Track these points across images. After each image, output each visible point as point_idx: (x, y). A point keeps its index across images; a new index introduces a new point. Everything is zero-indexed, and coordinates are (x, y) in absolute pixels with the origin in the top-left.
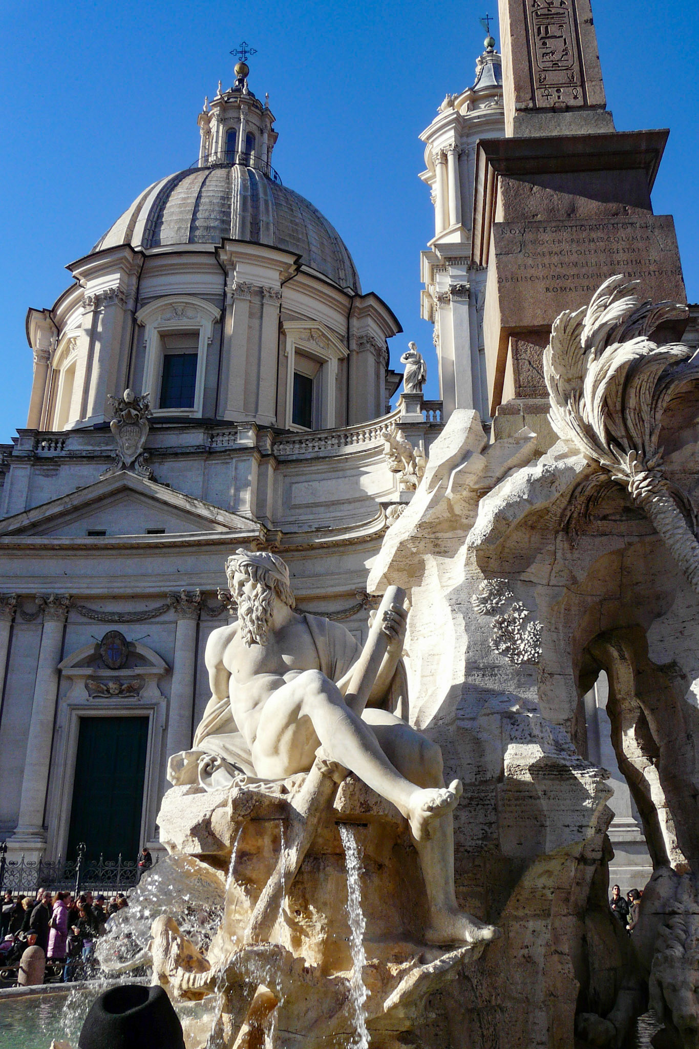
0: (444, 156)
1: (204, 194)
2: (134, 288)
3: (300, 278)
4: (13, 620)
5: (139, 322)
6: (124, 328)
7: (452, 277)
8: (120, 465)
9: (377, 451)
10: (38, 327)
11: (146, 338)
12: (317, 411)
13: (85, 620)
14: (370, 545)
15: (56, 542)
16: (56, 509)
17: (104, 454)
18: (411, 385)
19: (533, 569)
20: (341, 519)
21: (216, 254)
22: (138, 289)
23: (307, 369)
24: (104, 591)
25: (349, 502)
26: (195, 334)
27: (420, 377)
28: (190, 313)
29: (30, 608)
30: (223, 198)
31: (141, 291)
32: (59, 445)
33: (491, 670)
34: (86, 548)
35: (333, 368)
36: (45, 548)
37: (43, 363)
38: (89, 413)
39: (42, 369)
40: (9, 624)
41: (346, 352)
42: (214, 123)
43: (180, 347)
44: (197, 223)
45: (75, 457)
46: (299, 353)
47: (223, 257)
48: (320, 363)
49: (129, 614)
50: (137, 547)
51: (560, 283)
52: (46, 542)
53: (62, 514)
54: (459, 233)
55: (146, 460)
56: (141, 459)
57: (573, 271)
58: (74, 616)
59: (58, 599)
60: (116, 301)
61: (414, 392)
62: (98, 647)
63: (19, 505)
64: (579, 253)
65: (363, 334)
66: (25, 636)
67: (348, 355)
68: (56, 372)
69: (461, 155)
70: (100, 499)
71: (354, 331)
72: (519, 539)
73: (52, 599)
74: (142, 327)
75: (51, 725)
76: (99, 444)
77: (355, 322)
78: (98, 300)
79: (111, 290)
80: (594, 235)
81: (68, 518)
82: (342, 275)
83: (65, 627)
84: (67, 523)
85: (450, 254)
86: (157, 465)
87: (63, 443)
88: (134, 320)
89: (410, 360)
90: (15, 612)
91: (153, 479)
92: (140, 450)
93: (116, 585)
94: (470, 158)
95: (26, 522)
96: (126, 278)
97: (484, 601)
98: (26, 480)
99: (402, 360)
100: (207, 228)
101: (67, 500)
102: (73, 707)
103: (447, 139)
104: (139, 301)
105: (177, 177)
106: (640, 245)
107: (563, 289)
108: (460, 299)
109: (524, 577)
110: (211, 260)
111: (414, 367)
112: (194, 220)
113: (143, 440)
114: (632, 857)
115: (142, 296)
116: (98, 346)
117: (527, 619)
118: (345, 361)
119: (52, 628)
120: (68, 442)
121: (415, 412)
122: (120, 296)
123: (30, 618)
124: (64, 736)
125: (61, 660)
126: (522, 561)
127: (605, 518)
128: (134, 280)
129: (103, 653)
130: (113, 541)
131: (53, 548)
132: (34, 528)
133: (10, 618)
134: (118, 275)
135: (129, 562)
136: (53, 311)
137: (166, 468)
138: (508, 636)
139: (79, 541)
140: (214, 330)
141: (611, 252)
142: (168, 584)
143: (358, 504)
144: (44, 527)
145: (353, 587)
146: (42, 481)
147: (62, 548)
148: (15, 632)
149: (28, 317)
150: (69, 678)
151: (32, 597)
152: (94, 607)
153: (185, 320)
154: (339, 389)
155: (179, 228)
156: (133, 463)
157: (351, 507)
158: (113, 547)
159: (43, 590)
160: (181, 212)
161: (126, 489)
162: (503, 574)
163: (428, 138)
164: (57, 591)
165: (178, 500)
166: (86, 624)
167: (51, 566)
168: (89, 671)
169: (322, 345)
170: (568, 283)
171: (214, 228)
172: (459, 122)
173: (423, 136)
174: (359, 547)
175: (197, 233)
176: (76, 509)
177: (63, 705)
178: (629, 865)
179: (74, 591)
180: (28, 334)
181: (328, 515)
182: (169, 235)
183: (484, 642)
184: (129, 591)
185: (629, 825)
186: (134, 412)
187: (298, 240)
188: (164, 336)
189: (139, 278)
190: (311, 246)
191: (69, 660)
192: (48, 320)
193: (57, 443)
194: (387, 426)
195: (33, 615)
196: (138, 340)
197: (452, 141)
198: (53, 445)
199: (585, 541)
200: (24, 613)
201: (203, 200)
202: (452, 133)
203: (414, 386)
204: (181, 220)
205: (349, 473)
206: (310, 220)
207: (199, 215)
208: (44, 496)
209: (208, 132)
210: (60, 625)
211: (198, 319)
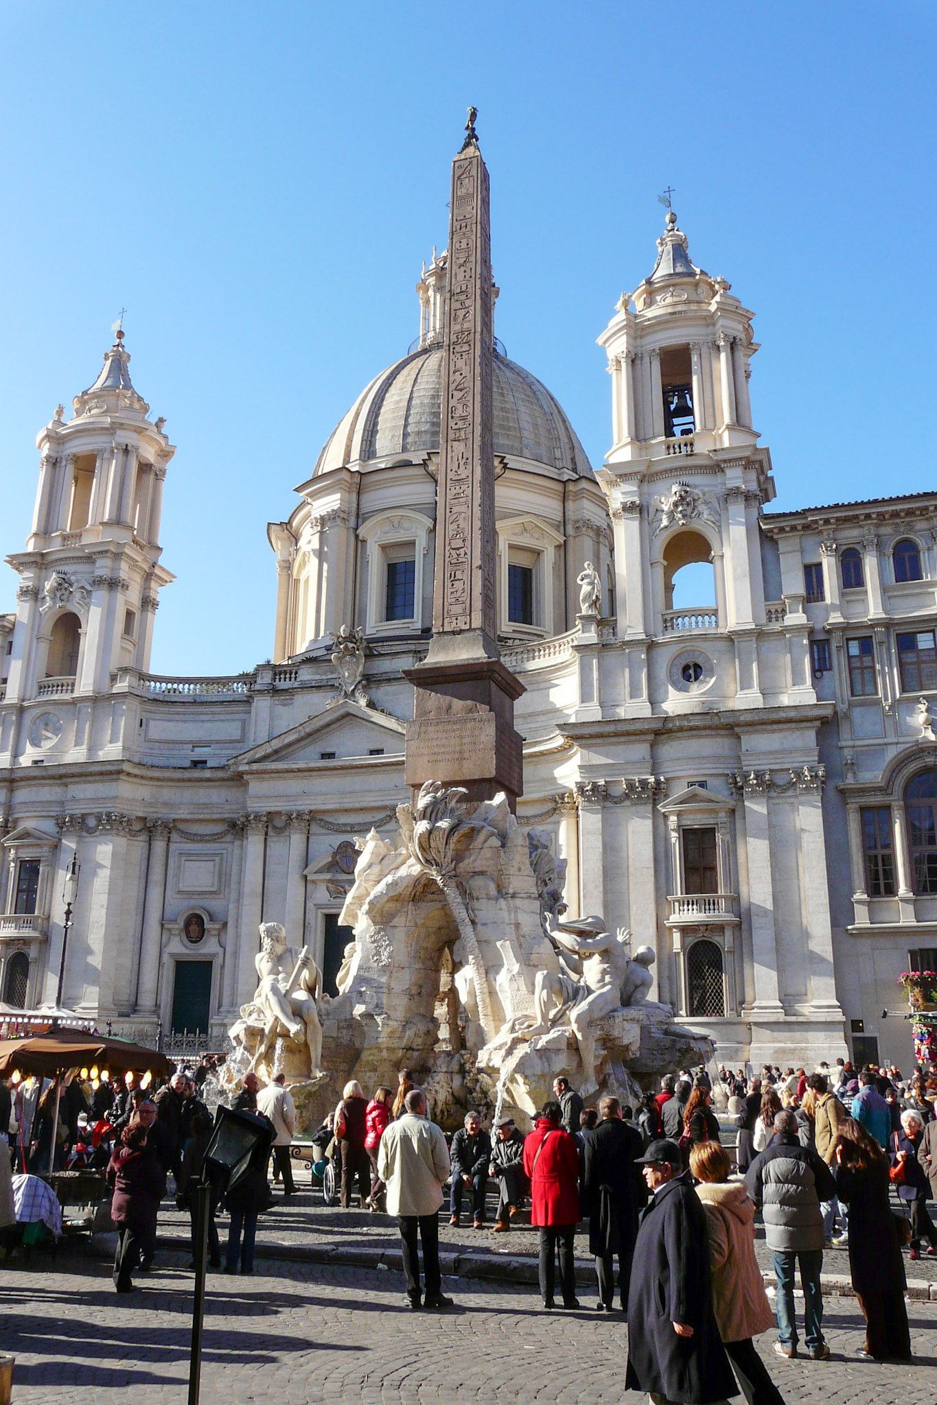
0: (619, 362)
1: (415, 395)
2: (355, 505)
3: (508, 474)
4: (266, 834)
5: (360, 538)
6: (348, 546)
7: (623, 493)
8: (343, 693)
9: (563, 666)
10: (278, 538)
11: (368, 552)
12: (537, 603)
13: (325, 831)
14: (558, 756)
15: (294, 766)
16: (292, 737)
17: (330, 683)
18: (587, 605)
19: (396, 920)
20: (536, 730)
21: (424, 464)
22: (358, 504)
23: (523, 561)
24: (337, 806)
25: (543, 713)
26: (412, 544)
27: (594, 598)
28: (406, 524)
29: (279, 822)
30: (433, 397)
31: (361, 507)
32: (293, 676)
33: (368, 969)
34: (320, 769)
35: (549, 557)
36: (287, 771)
37: (285, 573)
38: (322, 634)
39: (285, 579)
40: (263, 837)
41: (561, 539)
42: (431, 293)
43: (400, 557)
44: (409, 429)
45: (307, 687)
46: (511, 547)
47: (431, 468)
48: (538, 553)
49: (359, 824)
50: (362, 767)
51: (436, 757)
52: (286, 766)
53: (298, 740)
54: (629, 447)
55: (364, 687)
56: (360, 687)
57: (442, 750)
58: (315, 828)
59: (300, 815)
60: (339, 521)
61: (590, 613)
62: (335, 854)
63: (263, 736)
64: (446, 738)
65: (579, 517)
66: (276, 847)
67: (565, 541)
68: (297, 581)
69: (634, 360)
70: (328, 725)
71: (571, 515)
72: (391, 906)
73: (294, 815)
74: (364, 541)
75: (302, 922)
76: (325, 674)
77: (570, 505)
78: (323, 520)
79: (333, 510)
80: (455, 727)
81: (303, 743)
82: (558, 454)
83: (308, 838)
84: (304, 748)
85: (620, 472)
86: (374, 690)
87: (296, 673)
88: (357, 536)
89: (585, 581)
90: (267, 827)
91: (371, 705)
92: (359, 679)
93: (345, 800)
94: (644, 361)
95: (269, 750)
96: (346, 495)
97: (371, 937)
98: (267, 710)
99: (579, 582)
100: (419, 433)
101: (301, 728)
102: (318, 906)
103: (618, 347)
104: (360, 517)
105: (392, 373)
106: (476, 733)
107: (436, 761)
108: (631, 516)
109: (391, 924)
110: (421, 471)
111: (589, 588)
112: (406, 426)
113: (361, 669)
114: (776, 1034)
115: (363, 511)
116: (325, 566)
117: (387, 945)
118: (563, 548)
119: (297, 839)
120: (300, 672)
121: (590, 631)
122: (342, 515)
123: (280, 831)
124: (313, 929)
125: (306, 867)
126: (392, 916)
127: (433, 893)
128: (354, 496)
129: (339, 861)
130: (340, 763)
131: (292, 771)
132: (276, 755)
133: (263, 833)
134: (338, 496)
135: (356, 779)
136: (290, 522)
137: (383, 693)
138: (378, 953)
139: (312, 765)
140: (429, 539)
141: (461, 737)
142: (390, 798)
143: (550, 715)
144: (284, 753)
145: (546, 794)
146: (281, 710)
147: (300, 770)
148: (268, 843)
149: (268, 530)
150: (314, 882)
151: (279, 813)
152: (330, 819)
153: (402, 531)
154: (556, 576)
155: (393, 436)
156: (353, 690)
157: (544, 718)
158: (342, 768)
159: (288, 808)
160: (394, 418)
161: (348, 715)
162: (382, 923)
163: (605, 343)
164: (298, 808)
165: (391, 723)
166: (324, 834)
167: (293, 786)
168: (328, 876)
169: (536, 536)
170: (439, 758)
171: (425, 432)
172: (630, 327)
173: (600, 341)
174: (550, 758)
175: (410, 440)
176: (309, 735)
177: (310, 905)
178: (773, 1042)
179: (313, 808)
180: (271, 542)
181: (525, 726)
182: (386, 443)
183: (368, 956)
184: (357, 805)
185: (775, 1008)
186: (350, 645)
187: (509, 429)
188: (384, 548)
189: (359, 494)
190: (523, 432)
191: (314, 866)
192: (286, 532)
193: (291, 674)
194: (573, 640)
195: (281, 829)
196: (362, 558)
197: (624, 347)
198: (288, 676)
199: (423, 905)
200: (274, 827)
201: (414, 402)
202: (624, 338)
203: (590, 606)
204: (395, 427)
205: (542, 685)
206: (523, 400)
207: (411, 420)
208: (282, 726)
209: (427, 301)
210: (304, 837)
211: (413, 530)
